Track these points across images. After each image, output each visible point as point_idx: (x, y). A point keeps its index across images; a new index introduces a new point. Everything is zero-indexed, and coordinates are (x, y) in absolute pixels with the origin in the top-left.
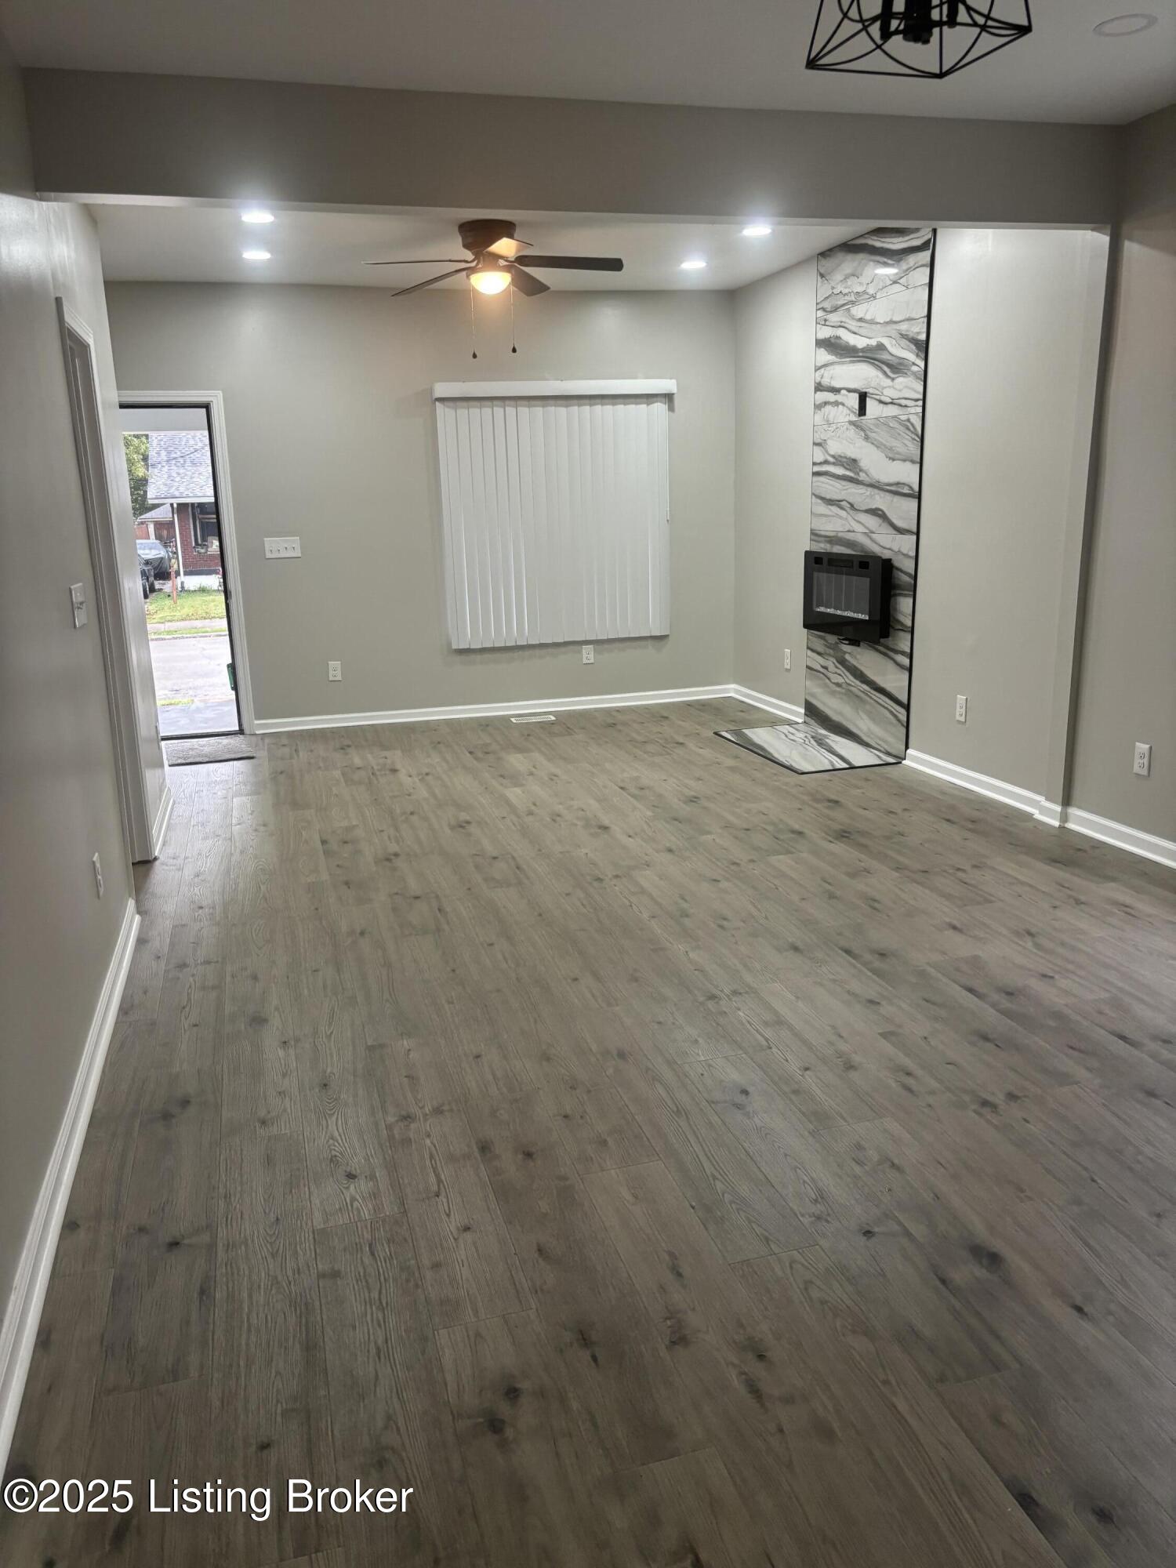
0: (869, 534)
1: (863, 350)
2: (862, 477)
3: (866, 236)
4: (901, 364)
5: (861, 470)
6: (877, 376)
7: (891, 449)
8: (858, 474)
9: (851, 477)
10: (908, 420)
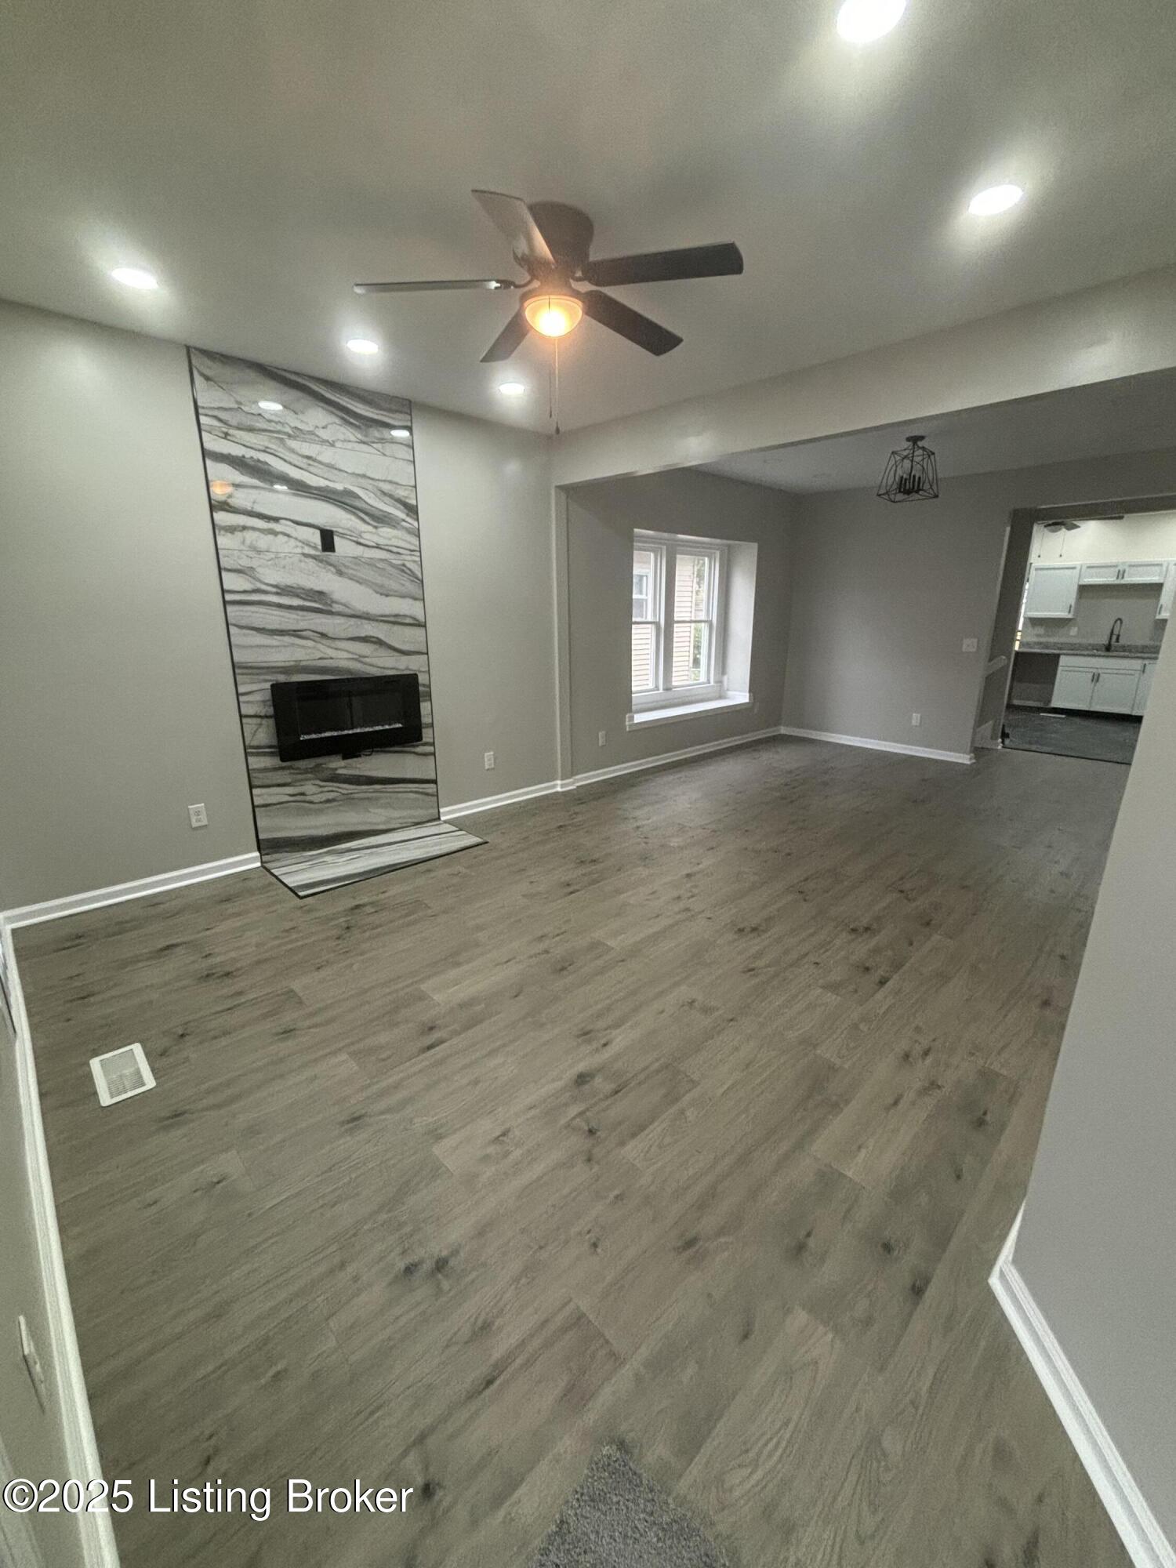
0: (359, 658)
1: (316, 488)
2: (336, 608)
3: (306, 378)
4: (385, 517)
5: (333, 602)
6: (351, 520)
7: (382, 586)
8: (331, 606)
9: (318, 608)
10: (404, 565)
